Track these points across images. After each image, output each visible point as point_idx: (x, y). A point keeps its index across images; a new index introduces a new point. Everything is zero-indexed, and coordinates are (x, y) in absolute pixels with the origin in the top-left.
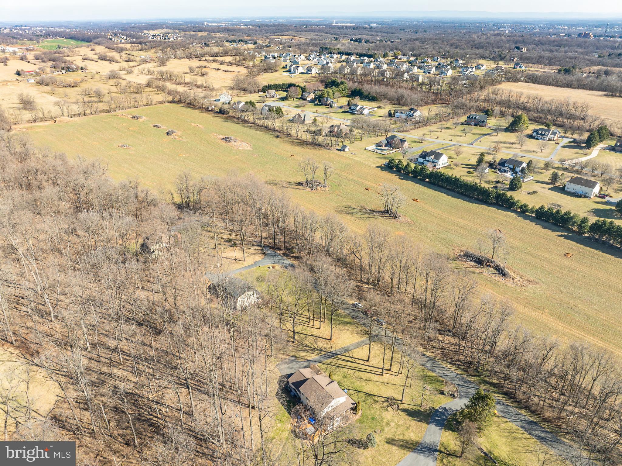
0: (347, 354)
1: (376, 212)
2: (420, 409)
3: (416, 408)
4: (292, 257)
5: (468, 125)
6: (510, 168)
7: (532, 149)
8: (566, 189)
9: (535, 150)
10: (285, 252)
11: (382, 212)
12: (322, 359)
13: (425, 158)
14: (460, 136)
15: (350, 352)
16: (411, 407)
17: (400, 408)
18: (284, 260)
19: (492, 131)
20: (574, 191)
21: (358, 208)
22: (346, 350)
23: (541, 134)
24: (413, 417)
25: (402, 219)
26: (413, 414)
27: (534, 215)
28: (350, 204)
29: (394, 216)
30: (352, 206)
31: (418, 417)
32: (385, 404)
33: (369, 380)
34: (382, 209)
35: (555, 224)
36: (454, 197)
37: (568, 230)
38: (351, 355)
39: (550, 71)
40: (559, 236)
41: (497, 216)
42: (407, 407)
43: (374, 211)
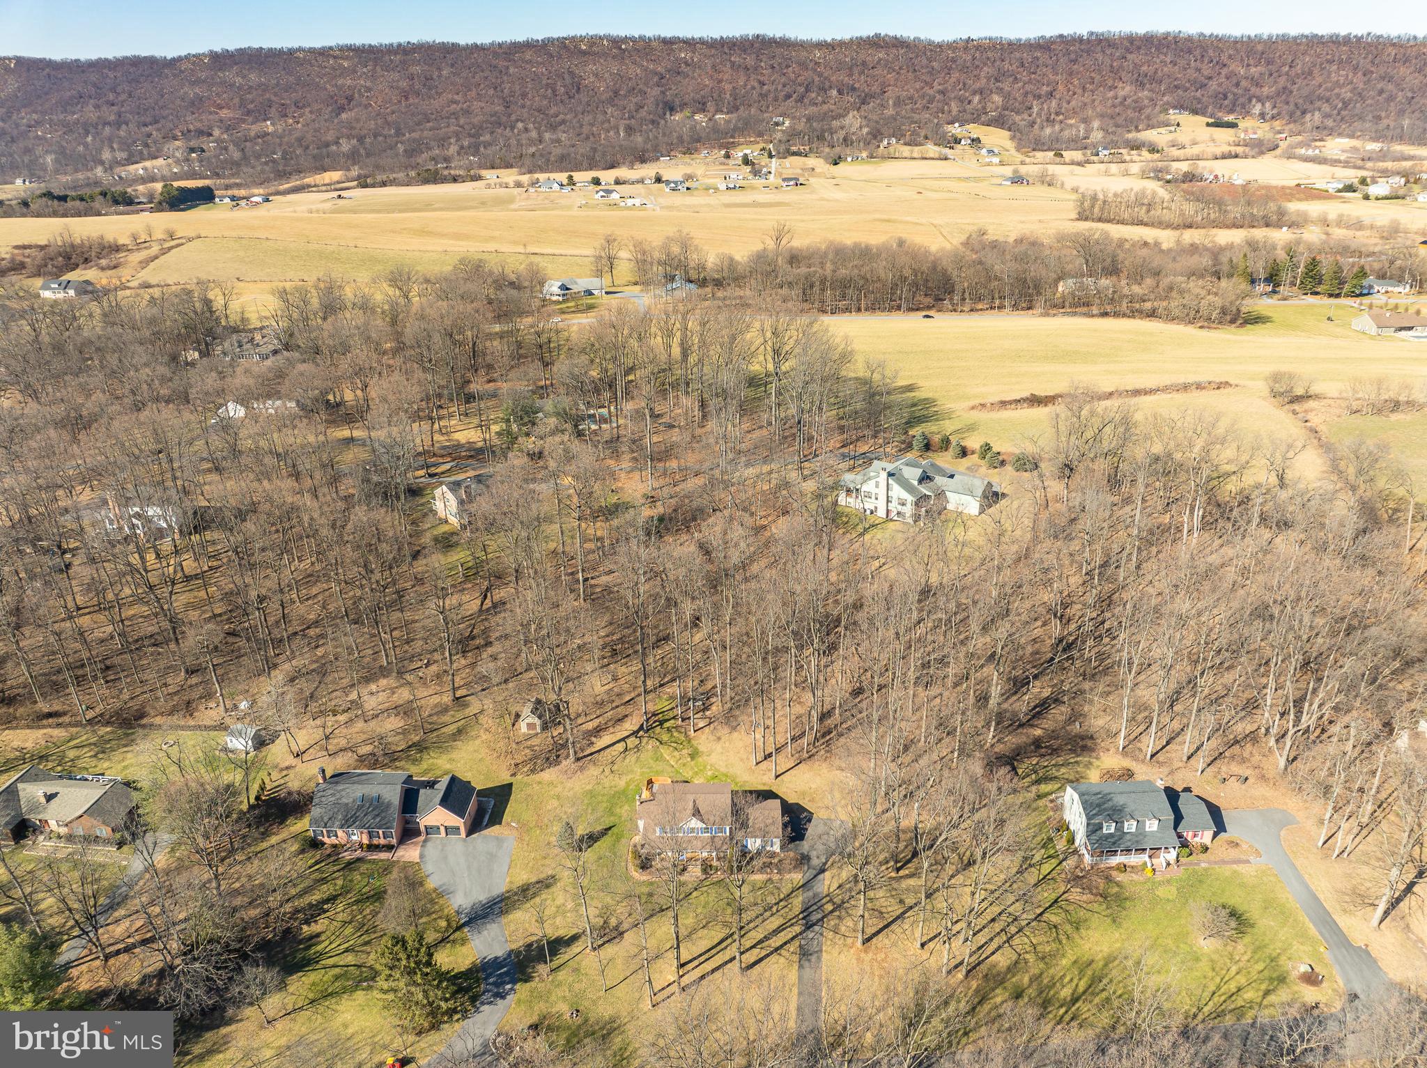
0: (793, 947)
12: (810, 894)
15: (796, 958)
16: (566, 957)
17: (583, 937)
22: (805, 954)
31: (540, 947)
38: (783, 952)
42: (576, 948)
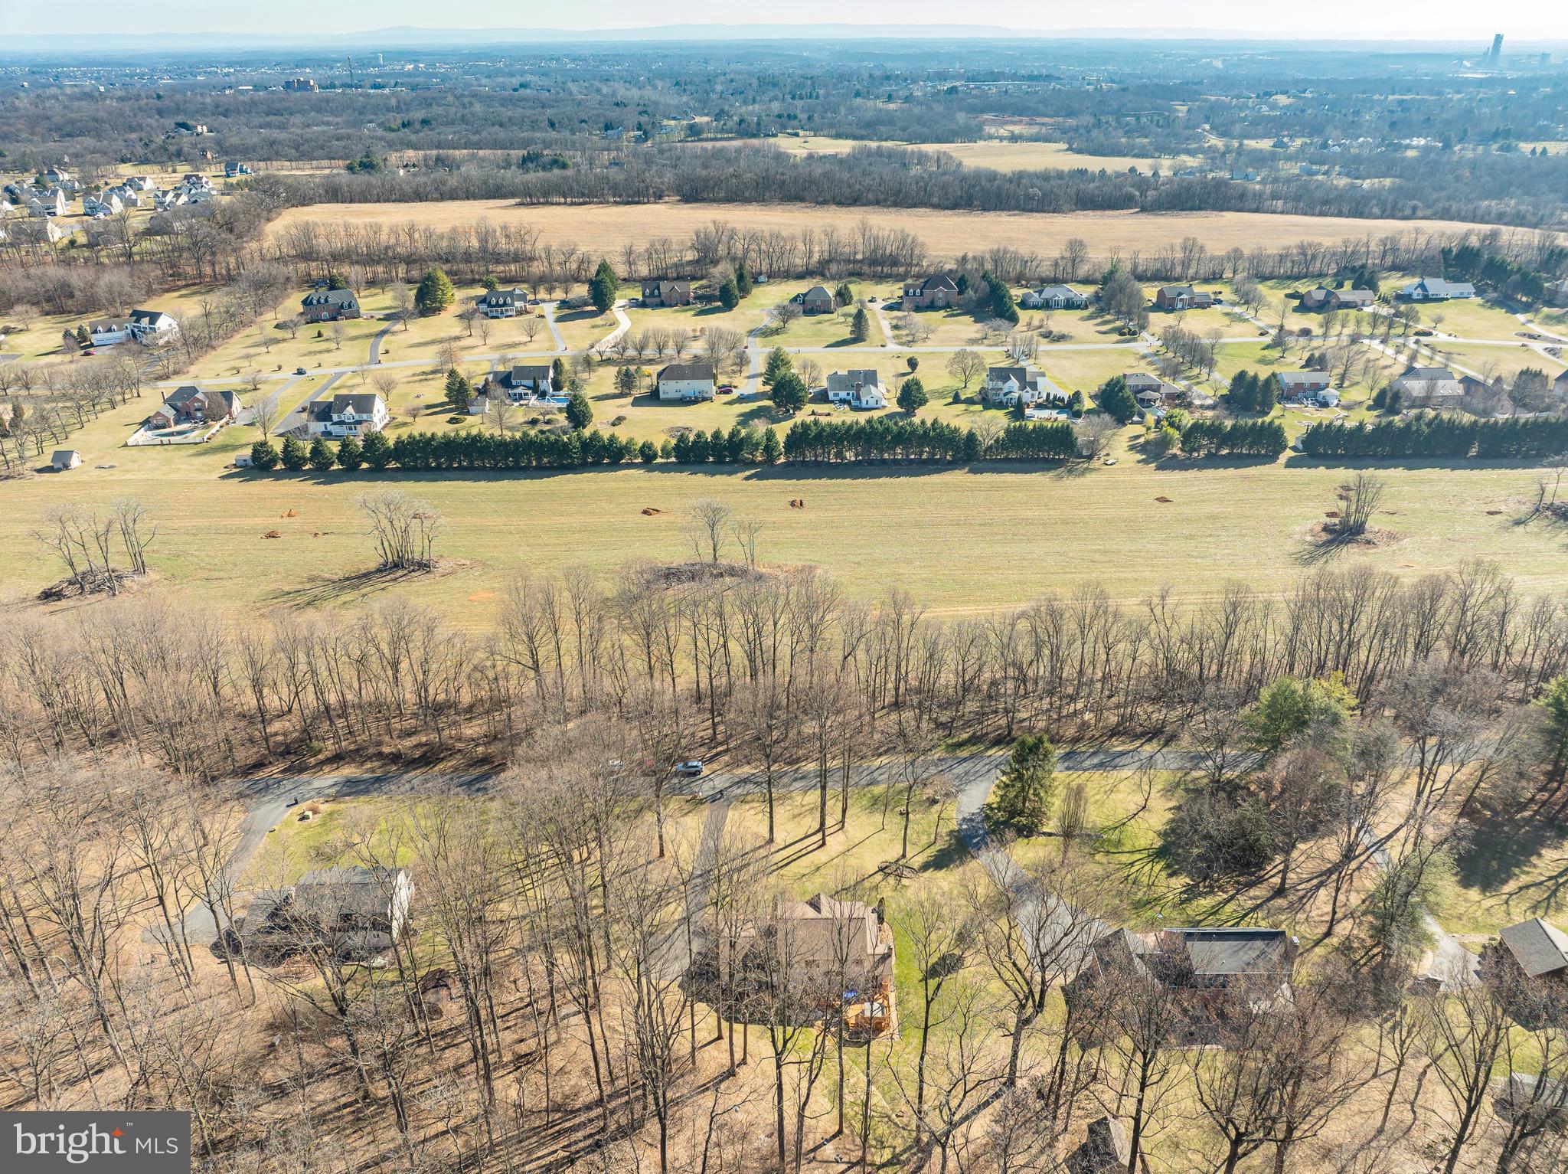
0: (724, 858)
1: (367, 575)
2: (937, 847)
3: (932, 851)
4: (322, 763)
5: (317, 321)
6: (529, 388)
7: (509, 340)
8: (662, 396)
9: (517, 339)
10: (282, 767)
11: (379, 571)
13: (330, 419)
14: (328, 351)
15: (722, 852)
16: (925, 854)
17: (916, 867)
18: (309, 783)
19: (385, 325)
20: (678, 395)
21: (308, 586)
23: (497, 305)
24: (947, 866)
25: (443, 565)
26: (940, 861)
27: (673, 459)
28: (273, 586)
29: (424, 566)
30: (287, 589)
31: (952, 861)
32: (891, 880)
33: (818, 869)
34: (372, 565)
35: (720, 461)
36: (489, 480)
37: (752, 464)
38: (732, 855)
39: (333, 170)
40: (748, 478)
41: (613, 484)
42: (920, 859)
43: (358, 577)
